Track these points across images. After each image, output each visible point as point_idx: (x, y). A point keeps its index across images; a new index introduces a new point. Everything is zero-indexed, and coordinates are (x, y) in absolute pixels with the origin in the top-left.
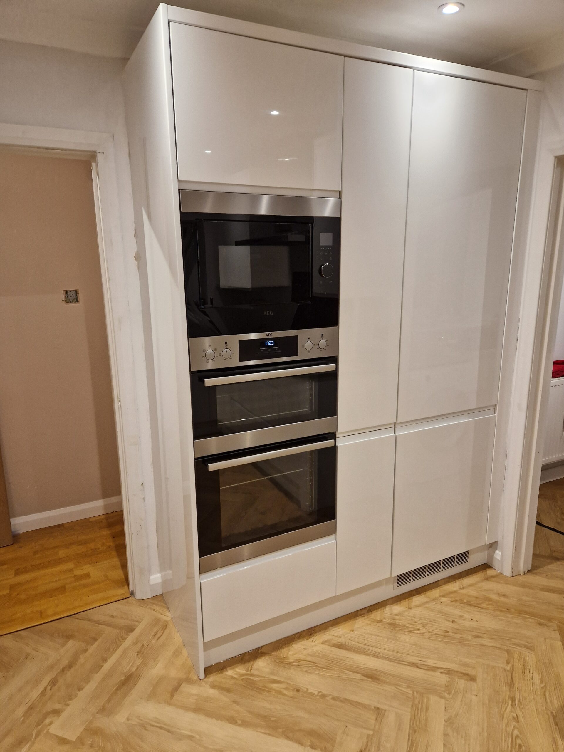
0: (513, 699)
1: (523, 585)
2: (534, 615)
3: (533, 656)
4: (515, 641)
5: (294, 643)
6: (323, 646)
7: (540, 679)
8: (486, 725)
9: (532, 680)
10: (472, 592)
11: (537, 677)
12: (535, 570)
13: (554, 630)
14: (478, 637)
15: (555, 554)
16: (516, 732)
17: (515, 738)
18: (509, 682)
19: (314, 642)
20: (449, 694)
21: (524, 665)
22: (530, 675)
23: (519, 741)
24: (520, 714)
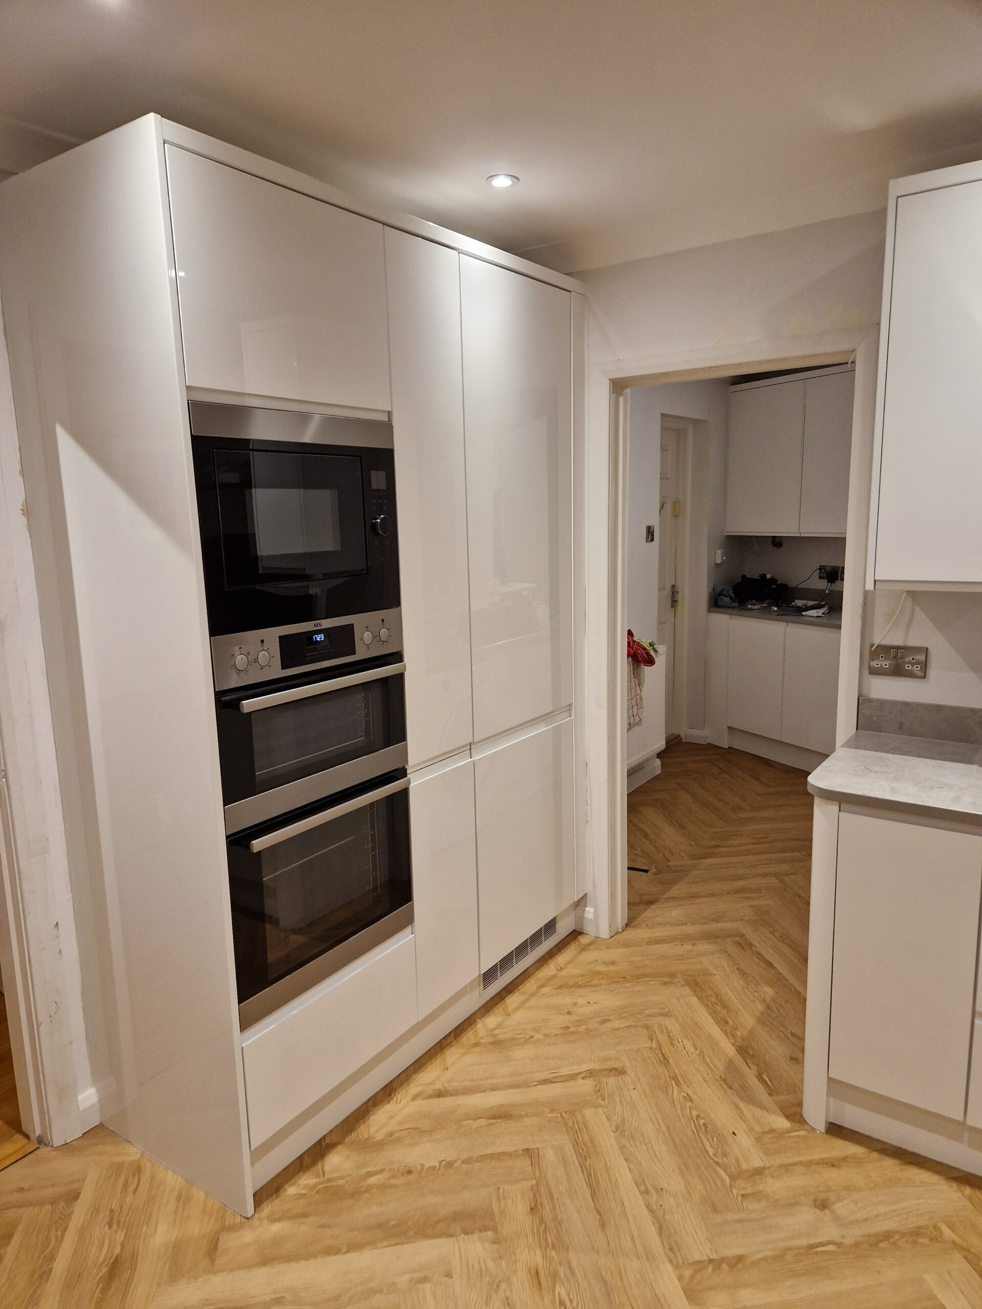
0: (675, 1078)
1: (626, 945)
2: (654, 976)
3: (674, 1022)
4: (647, 1012)
5: (371, 1114)
6: (416, 1103)
7: (693, 1045)
8: (659, 1117)
9: (685, 1048)
10: (573, 970)
11: (688, 1044)
12: (632, 922)
13: (683, 986)
14: (604, 1022)
15: (645, 898)
16: (694, 1113)
17: (696, 1119)
18: (662, 1060)
19: (400, 1102)
20: (603, 1099)
21: (669, 1036)
22: (681, 1045)
23: (702, 1122)
24: (690, 1092)
